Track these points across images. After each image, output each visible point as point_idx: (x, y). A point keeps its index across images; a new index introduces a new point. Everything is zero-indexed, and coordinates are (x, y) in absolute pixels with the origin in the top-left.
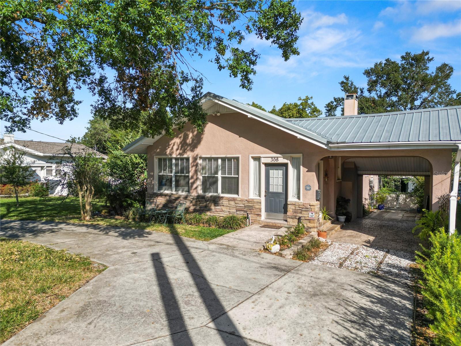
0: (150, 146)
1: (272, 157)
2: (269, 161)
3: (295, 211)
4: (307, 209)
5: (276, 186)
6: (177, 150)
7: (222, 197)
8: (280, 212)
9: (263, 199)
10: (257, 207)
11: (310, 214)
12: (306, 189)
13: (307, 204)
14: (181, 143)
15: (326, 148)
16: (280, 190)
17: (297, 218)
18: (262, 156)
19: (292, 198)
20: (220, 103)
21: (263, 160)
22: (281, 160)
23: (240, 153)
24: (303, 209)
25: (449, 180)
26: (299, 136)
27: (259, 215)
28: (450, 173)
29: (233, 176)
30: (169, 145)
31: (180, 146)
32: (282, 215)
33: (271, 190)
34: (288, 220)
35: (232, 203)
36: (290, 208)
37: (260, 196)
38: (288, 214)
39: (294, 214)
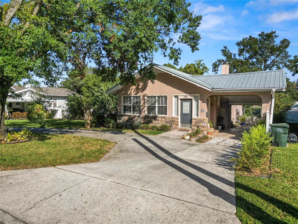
0: (119, 90)
1: (184, 96)
2: (183, 97)
3: (196, 123)
4: (202, 122)
5: (186, 110)
6: (134, 92)
7: (158, 116)
8: (188, 123)
9: (179, 117)
10: (176, 121)
11: (203, 124)
12: (201, 111)
13: (202, 119)
14: (136, 88)
15: (211, 91)
16: (188, 112)
17: (197, 126)
18: (179, 95)
19: (194, 116)
20: (157, 68)
21: (180, 97)
22: (189, 97)
23: (167, 94)
24: (200, 122)
25: (269, 106)
26: (198, 85)
27: (178, 125)
28: (270, 103)
29: (164, 105)
30: (130, 89)
31: (136, 90)
32: (189, 125)
33: (183, 112)
34: (192, 127)
35: (164, 119)
36: (193, 121)
37: (178, 116)
38: (192, 124)
39: (195, 124)
